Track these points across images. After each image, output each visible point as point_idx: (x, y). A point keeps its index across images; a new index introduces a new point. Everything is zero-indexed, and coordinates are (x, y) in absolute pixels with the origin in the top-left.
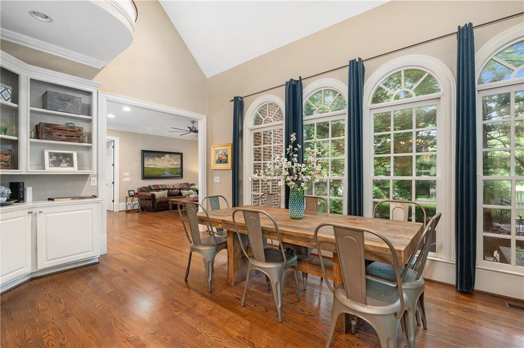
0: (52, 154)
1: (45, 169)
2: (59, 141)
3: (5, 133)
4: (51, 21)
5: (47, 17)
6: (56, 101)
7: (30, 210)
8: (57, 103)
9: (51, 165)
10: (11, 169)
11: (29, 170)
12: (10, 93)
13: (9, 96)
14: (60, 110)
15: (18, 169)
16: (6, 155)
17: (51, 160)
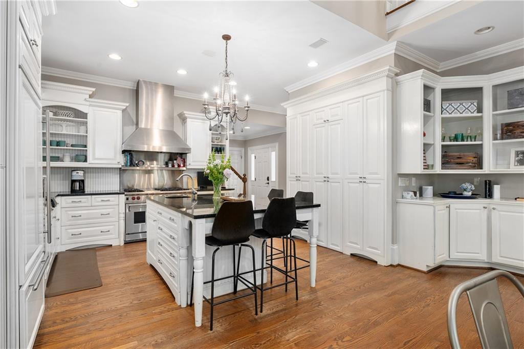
0: (519, 153)
1: (509, 168)
2: (521, 138)
3: (475, 139)
4: (493, 28)
5: (489, 28)
6: (516, 97)
7: (485, 206)
8: (517, 99)
9: (516, 164)
10: (478, 169)
11: (491, 170)
12: (476, 105)
13: (475, 108)
14: (520, 106)
15: (482, 169)
16: (475, 158)
17: (517, 158)
